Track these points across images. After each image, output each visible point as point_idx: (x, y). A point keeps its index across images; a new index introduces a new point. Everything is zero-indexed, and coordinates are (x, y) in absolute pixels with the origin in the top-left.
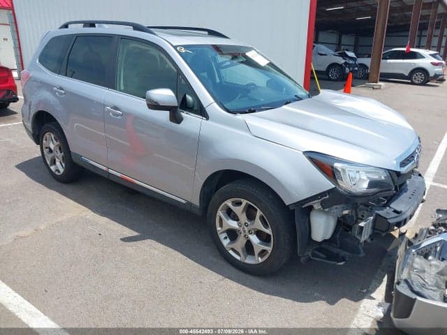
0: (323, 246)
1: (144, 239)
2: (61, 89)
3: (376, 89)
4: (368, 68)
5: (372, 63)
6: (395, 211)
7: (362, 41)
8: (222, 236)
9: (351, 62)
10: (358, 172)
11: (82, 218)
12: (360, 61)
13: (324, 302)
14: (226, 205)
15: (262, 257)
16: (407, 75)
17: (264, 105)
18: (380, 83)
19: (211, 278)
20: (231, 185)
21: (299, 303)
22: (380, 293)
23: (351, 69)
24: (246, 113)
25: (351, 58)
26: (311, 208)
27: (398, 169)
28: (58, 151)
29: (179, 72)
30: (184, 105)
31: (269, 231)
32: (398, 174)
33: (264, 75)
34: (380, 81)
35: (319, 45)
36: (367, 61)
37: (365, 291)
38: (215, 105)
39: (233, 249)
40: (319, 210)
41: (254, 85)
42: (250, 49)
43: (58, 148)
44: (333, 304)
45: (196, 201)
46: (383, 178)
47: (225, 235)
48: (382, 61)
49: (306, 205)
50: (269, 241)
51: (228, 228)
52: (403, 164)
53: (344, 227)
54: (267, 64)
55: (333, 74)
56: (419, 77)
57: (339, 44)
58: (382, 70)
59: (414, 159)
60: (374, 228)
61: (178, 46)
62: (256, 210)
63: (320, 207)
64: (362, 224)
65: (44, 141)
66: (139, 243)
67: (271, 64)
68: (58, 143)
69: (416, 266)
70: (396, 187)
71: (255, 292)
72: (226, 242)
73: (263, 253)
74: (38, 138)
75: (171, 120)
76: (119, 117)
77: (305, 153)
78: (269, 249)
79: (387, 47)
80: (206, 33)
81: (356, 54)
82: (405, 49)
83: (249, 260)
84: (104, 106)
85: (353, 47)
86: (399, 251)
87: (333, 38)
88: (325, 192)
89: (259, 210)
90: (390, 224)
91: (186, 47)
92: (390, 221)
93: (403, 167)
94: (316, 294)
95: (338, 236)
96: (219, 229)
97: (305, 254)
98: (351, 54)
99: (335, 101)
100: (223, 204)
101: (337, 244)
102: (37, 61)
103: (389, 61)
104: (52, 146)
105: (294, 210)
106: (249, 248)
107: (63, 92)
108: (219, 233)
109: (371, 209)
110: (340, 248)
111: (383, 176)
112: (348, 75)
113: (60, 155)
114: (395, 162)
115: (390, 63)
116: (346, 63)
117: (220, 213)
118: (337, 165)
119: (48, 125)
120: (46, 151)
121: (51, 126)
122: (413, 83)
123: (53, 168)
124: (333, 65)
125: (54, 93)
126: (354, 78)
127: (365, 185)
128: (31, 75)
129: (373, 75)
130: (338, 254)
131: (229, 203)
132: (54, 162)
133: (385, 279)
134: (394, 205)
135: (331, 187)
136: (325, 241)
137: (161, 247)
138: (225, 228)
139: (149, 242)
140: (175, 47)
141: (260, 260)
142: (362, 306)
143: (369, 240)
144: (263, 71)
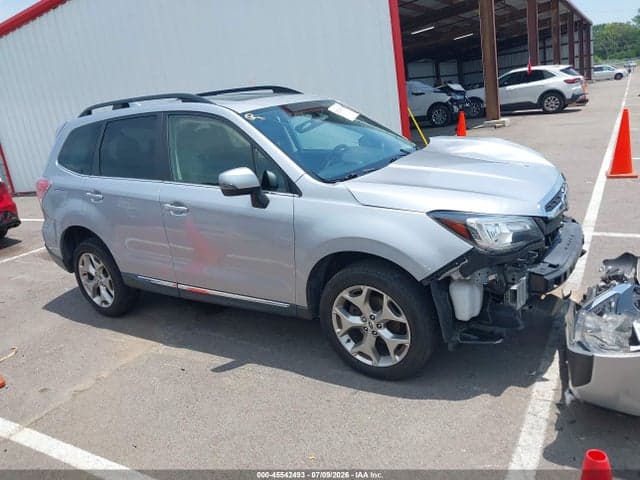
0: (473, 326)
1: (242, 365)
2: (97, 192)
3: (499, 127)
4: (482, 102)
5: (487, 94)
6: (551, 266)
7: (468, 67)
8: (343, 340)
9: (459, 97)
10: (497, 225)
11: (153, 355)
12: (471, 93)
13: (488, 395)
14: (342, 297)
15: (399, 355)
16: (535, 102)
17: (365, 168)
18: (503, 119)
19: (339, 393)
20: (345, 270)
21: (457, 402)
22: (553, 372)
23: (461, 106)
24: (346, 180)
25: (458, 92)
26: (449, 280)
27: (544, 214)
28: (102, 275)
29: (254, 145)
30: (267, 184)
31: (402, 319)
32: (546, 220)
33: (353, 132)
34: (503, 115)
35: (411, 82)
36: (479, 93)
37: (534, 373)
38: (307, 177)
39: (361, 353)
40: (460, 280)
41: (344, 146)
42: (332, 103)
43: (101, 271)
44: (499, 395)
45: (302, 301)
46: (528, 228)
47: (347, 337)
48: (500, 89)
49: (442, 277)
50: (406, 332)
51: (350, 326)
52: (549, 208)
53: (493, 296)
54: (358, 118)
55: (438, 117)
56: (552, 103)
57: (438, 76)
58: (502, 101)
59: (560, 201)
60: (529, 290)
61: (244, 113)
62: (382, 296)
63: (460, 275)
64: (514, 287)
65: (81, 266)
66: (237, 371)
67: (361, 117)
68: (102, 264)
69: (588, 325)
70: (546, 236)
71: (400, 399)
72: (349, 347)
73: (399, 349)
74: (70, 264)
75: (254, 205)
76: (183, 215)
77: (429, 213)
78: (407, 342)
79: (503, 69)
80: (271, 91)
81: (463, 86)
82: (525, 69)
83: (384, 363)
84: (161, 203)
85: (456, 78)
86: (566, 317)
87: (428, 69)
88: (462, 256)
89: (385, 296)
90: (547, 281)
91: (254, 112)
92: (546, 277)
93: (550, 210)
94: (475, 388)
95: (488, 310)
96: (338, 330)
97: (453, 339)
98: (456, 87)
99: (451, 148)
100: (339, 297)
101: (488, 320)
102: (57, 163)
103: (508, 88)
104: (92, 271)
105: (429, 286)
106: (381, 347)
107: (101, 196)
108: (338, 336)
109: (522, 267)
110: (493, 325)
111: (528, 226)
112: (458, 115)
113: (105, 280)
114: (539, 207)
115: (510, 91)
116: (452, 100)
117: (336, 310)
118: (470, 221)
119: (84, 243)
120: (84, 279)
121: (89, 244)
122: (546, 112)
123: (97, 300)
124: (436, 106)
125: (87, 199)
126: (467, 118)
127: (509, 239)
128: (51, 182)
129: (491, 110)
130: (492, 333)
131: (345, 294)
132: (97, 292)
133: (557, 355)
134: (549, 259)
135: (468, 249)
136: (473, 319)
137: (267, 370)
138: (346, 327)
139: (249, 367)
140: (242, 115)
141: (398, 358)
142: (534, 390)
143: (527, 308)
144: (353, 127)
